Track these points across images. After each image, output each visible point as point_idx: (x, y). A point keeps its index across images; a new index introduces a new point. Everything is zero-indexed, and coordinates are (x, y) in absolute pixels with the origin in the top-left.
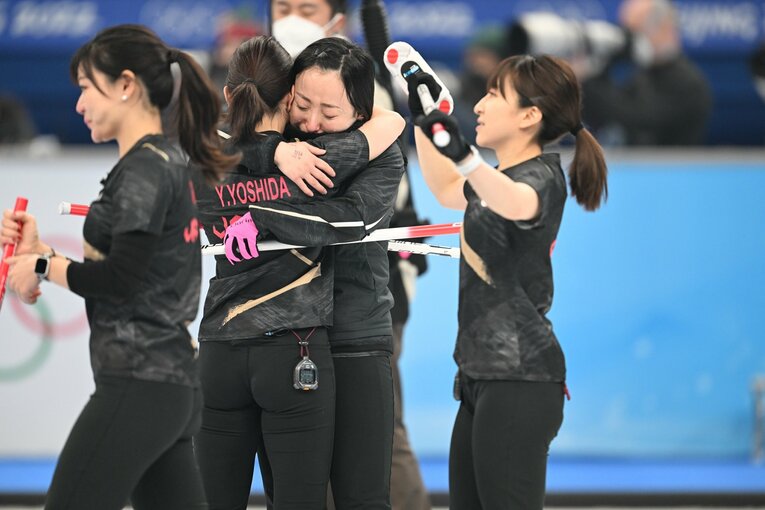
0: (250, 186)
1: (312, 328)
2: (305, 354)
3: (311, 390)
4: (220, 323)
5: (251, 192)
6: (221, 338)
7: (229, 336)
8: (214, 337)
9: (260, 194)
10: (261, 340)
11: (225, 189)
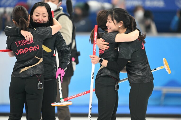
0: (24, 41)
1: (41, 74)
2: (39, 81)
3: (41, 89)
4: (19, 73)
5: (24, 42)
6: (19, 76)
7: (21, 76)
8: (17, 76)
9: (26, 43)
10: (29, 77)
11: (18, 42)
